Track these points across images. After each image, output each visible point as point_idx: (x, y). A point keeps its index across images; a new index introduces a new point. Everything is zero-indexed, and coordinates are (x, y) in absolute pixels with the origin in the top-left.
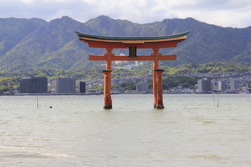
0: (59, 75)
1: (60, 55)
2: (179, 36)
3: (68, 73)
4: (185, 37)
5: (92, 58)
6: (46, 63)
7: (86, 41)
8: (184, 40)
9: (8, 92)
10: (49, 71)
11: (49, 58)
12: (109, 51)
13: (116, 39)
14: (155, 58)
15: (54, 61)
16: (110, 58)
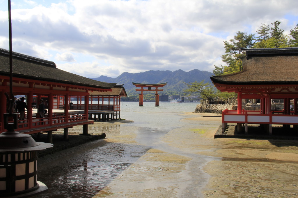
0: (176, 94)
1: (177, 86)
2: (164, 83)
3: (179, 93)
4: (166, 84)
5: (137, 90)
6: (171, 89)
7: (135, 85)
8: (165, 85)
9: (153, 101)
10: (172, 92)
11: (173, 87)
12: (142, 88)
13: (144, 84)
14: (157, 90)
15: (174, 88)
16: (142, 90)
